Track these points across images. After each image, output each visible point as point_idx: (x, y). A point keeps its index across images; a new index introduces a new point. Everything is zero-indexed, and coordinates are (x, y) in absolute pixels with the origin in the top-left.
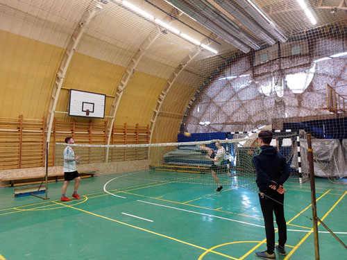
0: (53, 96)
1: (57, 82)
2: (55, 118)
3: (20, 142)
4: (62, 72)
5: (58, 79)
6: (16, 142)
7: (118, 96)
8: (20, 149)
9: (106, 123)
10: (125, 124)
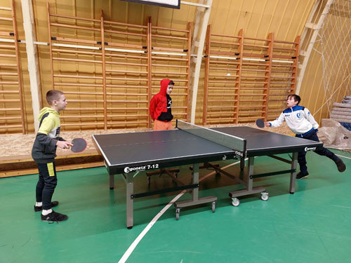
9: (189, 27)
10: (241, 33)
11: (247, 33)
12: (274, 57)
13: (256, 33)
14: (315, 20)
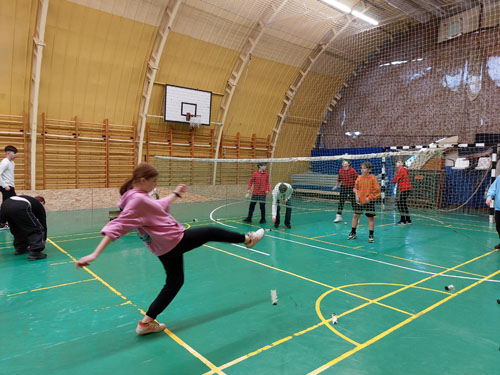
0: (144, 94)
1: (148, 75)
2: (147, 124)
3: (107, 154)
4: (154, 61)
5: (150, 70)
6: (101, 154)
7: (228, 94)
8: (107, 163)
9: (212, 131)
10: (238, 134)
11: (242, 134)
12: (258, 146)
13: (247, 135)
14: (277, 127)
